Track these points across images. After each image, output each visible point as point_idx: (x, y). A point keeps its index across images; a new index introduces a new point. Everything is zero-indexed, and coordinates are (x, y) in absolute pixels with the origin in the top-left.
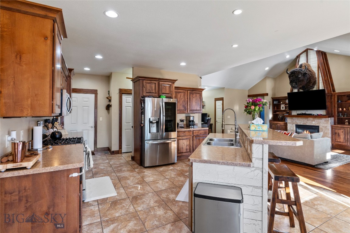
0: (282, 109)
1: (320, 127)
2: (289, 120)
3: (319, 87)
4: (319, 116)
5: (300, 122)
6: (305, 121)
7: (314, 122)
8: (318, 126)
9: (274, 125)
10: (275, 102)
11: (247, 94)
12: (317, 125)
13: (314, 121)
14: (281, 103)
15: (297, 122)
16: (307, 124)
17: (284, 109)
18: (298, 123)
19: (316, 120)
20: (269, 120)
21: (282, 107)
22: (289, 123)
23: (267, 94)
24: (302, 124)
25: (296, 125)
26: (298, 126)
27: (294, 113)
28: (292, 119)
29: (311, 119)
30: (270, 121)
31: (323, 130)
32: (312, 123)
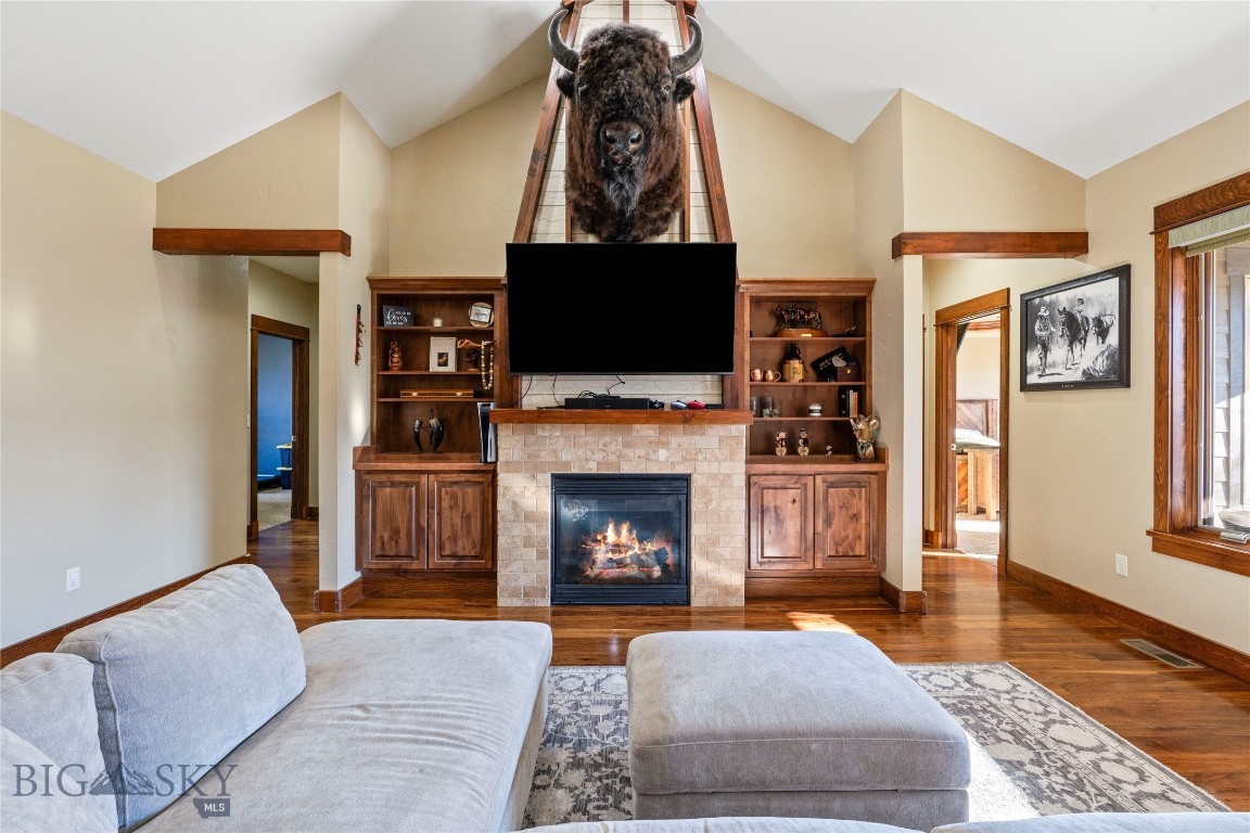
0: (434, 367)
1: (697, 483)
2: (509, 444)
4: (691, 414)
5: (580, 452)
6: (612, 448)
7: (663, 454)
8: (686, 478)
9: (393, 484)
10: (395, 319)
11: (151, 222)
12: (680, 470)
13: (666, 445)
14: (438, 323)
15: (565, 457)
16: (626, 469)
17: (451, 368)
18: (567, 464)
19: (674, 441)
20: (355, 449)
21: (441, 355)
22: (513, 467)
23: (341, 242)
24: (592, 468)
25: (555, 477)
26: (568, 485)
27: (540, 391)
28: (531, 439)
29: (647, 431)
30: (361, 454)
31: (710, 501)
32: (652, 456)
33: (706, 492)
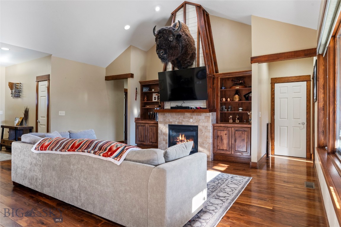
0: (154, 100)
1: (199, 127)
2: (160, 118)
3: (198, 64)
4: (199, 110)
5: (174, 119)
6: (180, 119)
7: (191, 120)
8: (197, 127)
9: (141, 126)
10: (145, 90)
11: (104, 75)
12: (195, 124)
13: (192, 118)
14: (153, 90)
15: (171, 120)
16: (184, 124)
17: (156, 100)
18: (171, 122)
19: (194, 117)
20: (135, 118)
21: (155, 97)
22: (161, 123)
23: (132, 76)
24: (176, 123)
25: (169, 125)
26: (172, 127)
27: (168, 105)
28: (164, 116)
29: (188, 115)
30: (137, 120)
31: (202, 133)
32: (189, 121)
33: (201, 130)
